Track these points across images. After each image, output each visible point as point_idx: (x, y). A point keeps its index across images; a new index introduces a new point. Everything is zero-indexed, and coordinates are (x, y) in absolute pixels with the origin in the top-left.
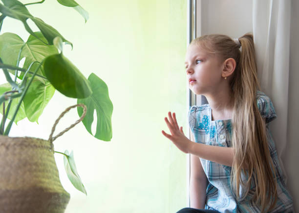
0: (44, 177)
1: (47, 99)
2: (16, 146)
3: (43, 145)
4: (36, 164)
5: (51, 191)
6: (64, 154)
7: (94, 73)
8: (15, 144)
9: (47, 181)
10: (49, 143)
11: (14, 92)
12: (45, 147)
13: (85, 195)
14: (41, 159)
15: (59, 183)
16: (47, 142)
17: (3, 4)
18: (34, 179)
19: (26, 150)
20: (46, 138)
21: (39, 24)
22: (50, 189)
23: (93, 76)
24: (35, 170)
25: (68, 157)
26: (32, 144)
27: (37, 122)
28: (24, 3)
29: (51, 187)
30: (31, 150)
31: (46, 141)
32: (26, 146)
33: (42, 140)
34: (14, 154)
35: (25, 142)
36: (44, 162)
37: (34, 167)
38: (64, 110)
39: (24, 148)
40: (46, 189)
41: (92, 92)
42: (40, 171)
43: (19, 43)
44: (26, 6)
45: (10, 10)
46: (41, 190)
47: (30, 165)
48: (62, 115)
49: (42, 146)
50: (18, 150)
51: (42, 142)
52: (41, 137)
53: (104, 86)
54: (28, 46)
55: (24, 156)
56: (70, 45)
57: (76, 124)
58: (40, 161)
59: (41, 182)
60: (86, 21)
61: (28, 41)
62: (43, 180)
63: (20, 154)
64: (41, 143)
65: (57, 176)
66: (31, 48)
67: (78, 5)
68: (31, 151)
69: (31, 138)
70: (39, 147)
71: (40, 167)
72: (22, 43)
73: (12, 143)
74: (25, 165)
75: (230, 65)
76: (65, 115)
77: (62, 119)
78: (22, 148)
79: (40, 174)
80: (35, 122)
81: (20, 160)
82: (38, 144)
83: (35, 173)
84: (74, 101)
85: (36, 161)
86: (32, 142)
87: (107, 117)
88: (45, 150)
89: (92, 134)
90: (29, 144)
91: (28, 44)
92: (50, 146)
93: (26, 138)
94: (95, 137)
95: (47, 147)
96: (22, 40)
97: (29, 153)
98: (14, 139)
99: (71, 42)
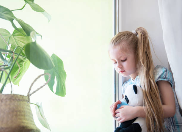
0: (24, 119)
1: (25, 70)
2: (7, 100)
4: (20, 111)
5: (29, 128)
6: (36, 105)
7: (54, 53)
8: (6, 99)
10: (27, 98)
11: (5, 66)
13: (49, 130)
15: (33, 123)
18: (19, 120)
19: (13, 102)
20: (26, 95)
21: (21, 23)
22: (29, 127)
23: (54, 56)
24: (19, 115)
26: (17, 99)
27: (18, 85)
30: (17, 102)
32: (13, 100)
33: (23, 96)
34: (6, 105)
36: (24, 110)
37: (19, 113)
38: (37, 77)
40: (26, 127)
41: (54, 66)
42: (22, 115)
43: (7, 35)
44: (12, 12)
45: (3, 14)
46: (23, 127)
47: (16, 111)
48: (35, 80)
49: (23, 100)
50: (8, 102)
51: (23, 97)
52: (22, 94)
53: (61, 62)
54: (13, 37)
55: (12, 106)
56: (40, 37)
57: (44, 85)
58: (22, 109)
59: (23, 122)
60: (49, 21)
63: (9, 105)
64: (22, 98)
65: (32, 119)
66: (15, 38)
67: (45, 11)
68: (16, 103)
69: (16, 95)
70: (22, 100)
71: (22, 113)
72: (9, 35)
73: (5, 98)
74: (13, 112)
76: (38, 80)
77: (35, 83)
78: (11, 101)
79: (22, 117)
81: (10, 109)
83: (19, 117)
84: (42, 71)
85: (20, 109)
86: (17, 97)
87: (63, 81)
88: (25, 102)
89: (53, 92)
90: (15, 99)
91: (13, 35)
92: (28, 100)
93: (14, 95)
94: (55, 94)
95: (26, 101)
96: (10, 33)
97: (15, 104)
98: (6, 95)
99: (41, 34)
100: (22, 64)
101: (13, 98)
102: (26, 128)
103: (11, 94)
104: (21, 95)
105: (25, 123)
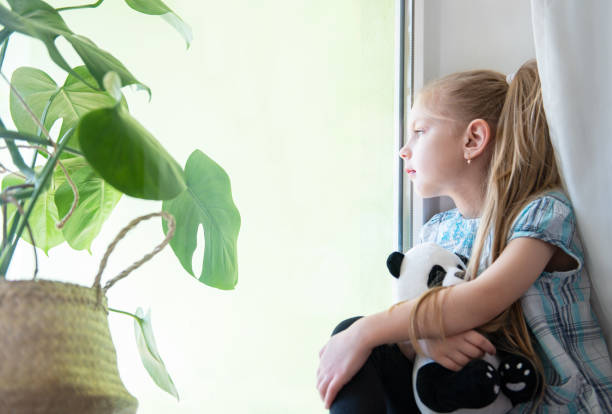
0: (76, 364)
2: (17, 300)
3: (79, 297)
4: (60, 336)
5: (90, 393)
6: (135, 316)
7: (200, 149)
8: (15, 295)
9: (83, 371)
10: (93, 292)
11: (24, 187)
12: (82, 301)
13: (176, 399)
14: (72, 325)
15: (112, 376)
16: (88, 291)
17: (8, 7)
18: (55, 368)
19: (38, 305)
20: (89, 283)
21: (83, 48)
22: (90, 389)
23: (197, 158)
24: (58, 349)
25: (141, 321)
26: (54, 295)
27: (89, 250)
28: (55, 6)
29: (91, 384)
30: (51, 307)
31: (86, 288)
32: (40, 299)
33: (77, 286)
34: (12, 316)
35: (39, 289)
36: (78, 331)
37: (56, 343)
38: (125, 224)
39: (35, 301)
40: (80, 388)
41: (185, 187)
42: (68, 351)
43: (48, 89)
44: (60, 13)
45: (21, 18)
46: (70, 390)
47: (48, 337)
48: (121, 235)
49: (76, 300)
50: (21, 306)
51: (77, 290)
52: (74, 280)
53: (222, 177)
54: (67, 94)
55: (34, 319)
56: (147, 92)
57: (155, 252)
58: (69, 330)
59: (69, 374)
60: (188, 45)
61: (65, 85)
62: (75, 369)
63: (26, 314)
64: (73, 292)
65: (109, 361)
66: (73, 98)
67: (170, 11)
68: (49, 310)
69: (51, 282)
70: (69, 300)
71: (69, 343)
72: (53, 89)
73: (10, 293)
74: (35, 338)
75: (479, 132)
77: (121, 243)
78: (30, 304)
79: (68, 357)
80: (85, 251)
81: (25, 328)
82: (68, 293)
83: (57, 356)
84: (156, 206)
85: (60, 328)
86: (54, 290)
87: (227, 239)
88: (82, 308)
89: (192, 274)
90: (47, 296)
91: (65, 90)
92: (94, 299)
93: (43, 282)
94: (200, 280)
95: (88, 302)
96: (54, 83)
97: (47, 313)
98: (15, 283)
99: (148, 85)
100: (97, 184)
101: (39, 291)
102: (78, 393)
103: (33, 281)
104: (67, 285)
105: (77, 375)
